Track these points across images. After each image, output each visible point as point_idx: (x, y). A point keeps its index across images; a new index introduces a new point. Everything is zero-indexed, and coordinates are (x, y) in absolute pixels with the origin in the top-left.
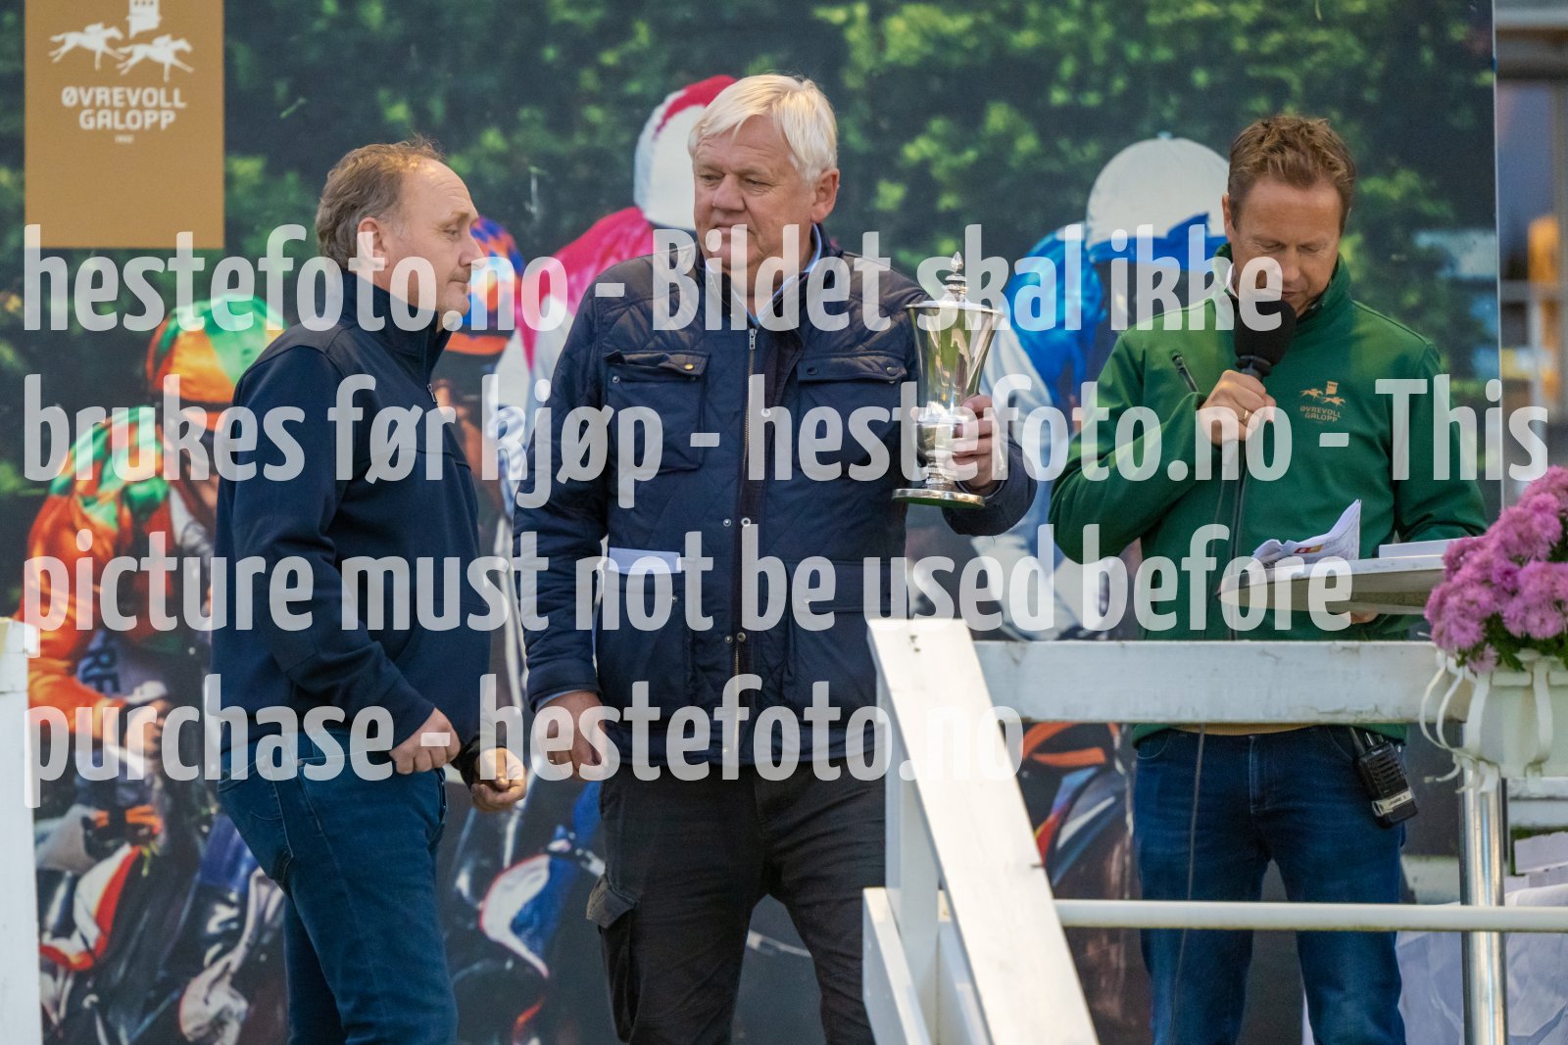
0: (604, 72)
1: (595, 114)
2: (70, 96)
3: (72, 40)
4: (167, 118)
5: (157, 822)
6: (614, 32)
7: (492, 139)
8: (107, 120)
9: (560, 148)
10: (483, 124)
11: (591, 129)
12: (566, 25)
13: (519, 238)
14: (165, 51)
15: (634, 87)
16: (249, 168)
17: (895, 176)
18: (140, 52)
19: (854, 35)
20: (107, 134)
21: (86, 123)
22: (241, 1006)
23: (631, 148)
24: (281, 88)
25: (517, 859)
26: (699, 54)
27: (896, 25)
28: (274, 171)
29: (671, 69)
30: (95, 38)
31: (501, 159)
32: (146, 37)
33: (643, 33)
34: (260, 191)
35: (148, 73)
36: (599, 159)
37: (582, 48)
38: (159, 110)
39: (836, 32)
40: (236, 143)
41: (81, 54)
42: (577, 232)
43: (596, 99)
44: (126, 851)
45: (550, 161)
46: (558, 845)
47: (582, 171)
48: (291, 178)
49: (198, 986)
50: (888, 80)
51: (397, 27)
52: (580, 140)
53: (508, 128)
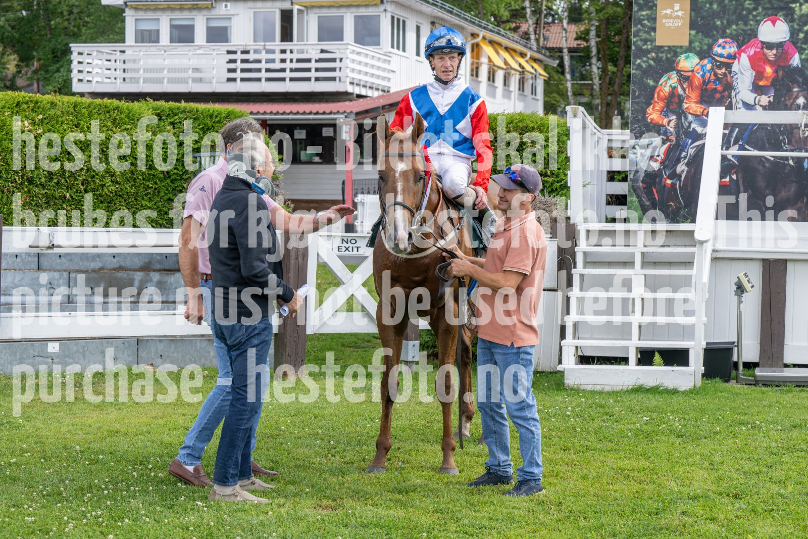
0: (753, 16)
1: (751, 23)
2: (664, 21)
3: (665, 12)
4: (680, 24)
5: (674, 139)
6: (756, 9)
7: (734, 27)
8: (670, 25)
9: (745, 28)
10: (732, 24)
11: (751, 25)
12: (747, 8)
13: (738, 44)
14: (680, 13)
15: (758, 18)
16: (693, 32)
17: (802, 32)
18: (676, 13)
19: (796, 9)
20: (670, 27)
21: (667, 25)
22: (686, 168)
23: (757, 28)
24: (699, 19)
25: (734, 145)
26: (770, 12)
27: (804, 7)
28: (697, 33)
29: (764, 15)
30: (668, 11)
31: (735, 30)
32: (677, 11)
33: (760, 9)
34: (695, 36)
35: (677, 17)
36: (752, 30)
37: (750, 11)
38: (679, 23)
39: (793, 9)
40: (691, 28)
41: (666, 14)
42: (747, 42)
43: (752, 20)
44: (669, 143)
45: (743, 30)
46: (740, 143)
47: (749, 32)
48: (700, 34)
49: (680, 165)
50: (801, 16)
51: (719, 9)
52: (749, 27)
53: (737, 25)
